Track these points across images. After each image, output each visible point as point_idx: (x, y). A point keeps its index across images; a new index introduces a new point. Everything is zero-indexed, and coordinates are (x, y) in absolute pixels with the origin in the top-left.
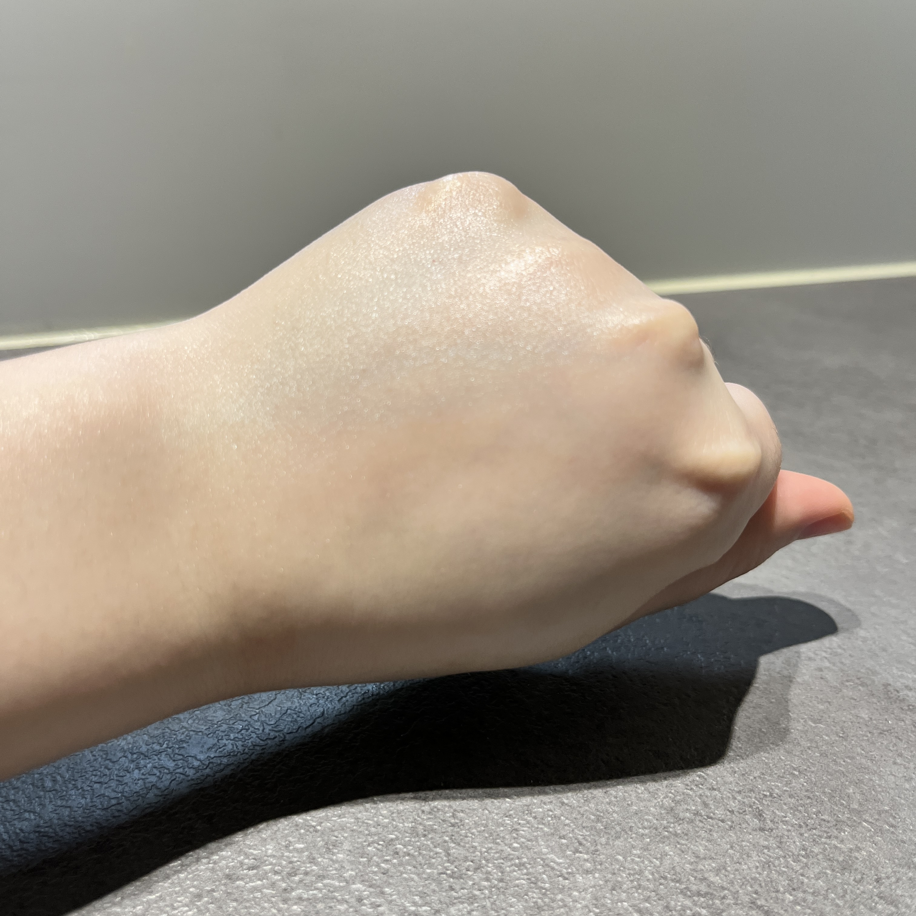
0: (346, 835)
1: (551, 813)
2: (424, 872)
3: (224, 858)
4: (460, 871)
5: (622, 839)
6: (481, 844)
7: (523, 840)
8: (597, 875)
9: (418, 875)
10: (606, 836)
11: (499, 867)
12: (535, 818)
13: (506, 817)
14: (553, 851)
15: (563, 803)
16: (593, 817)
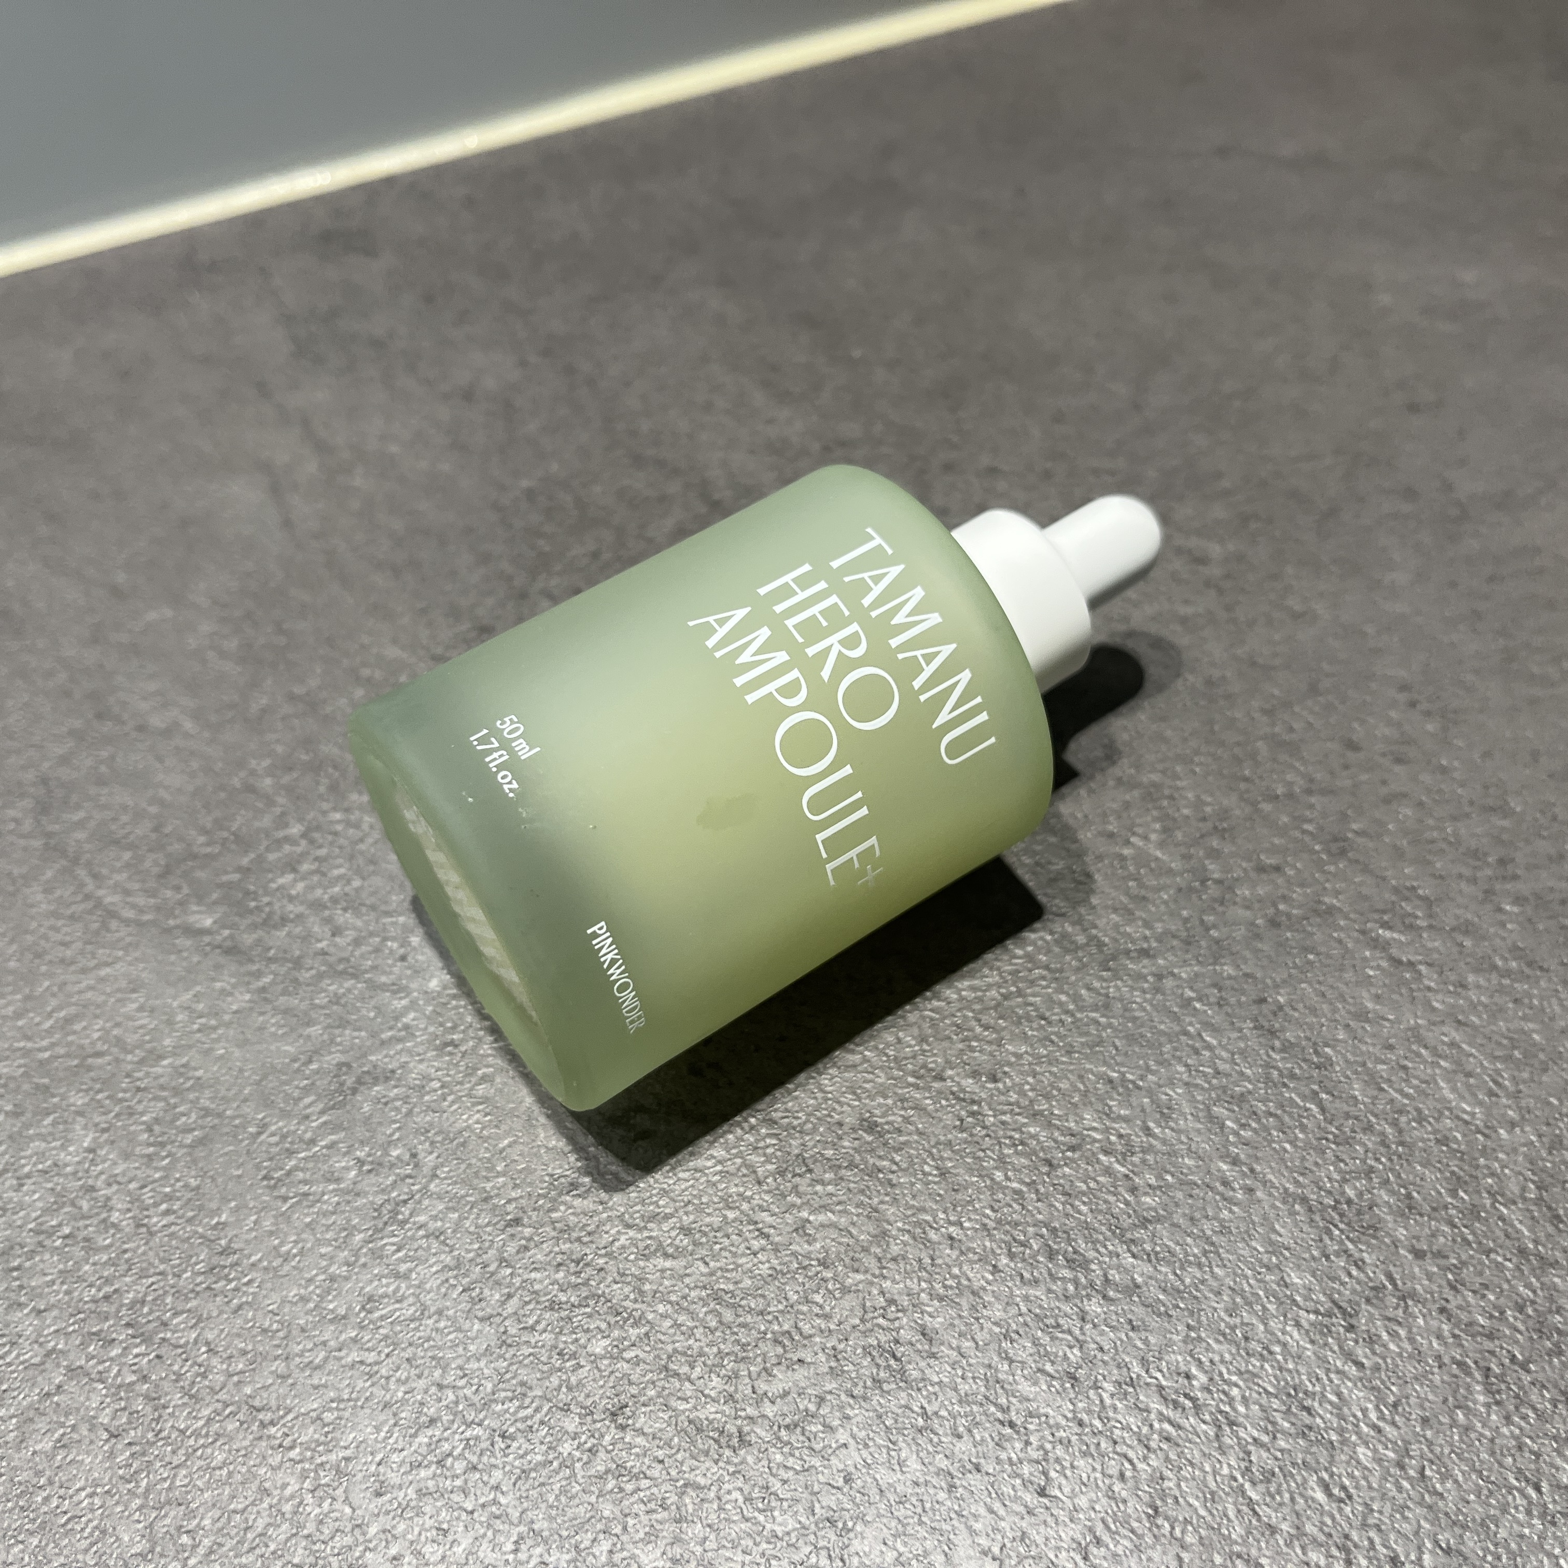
0: (1179, 1091)
1: (1446, 1039)
2: (1296, 1138)
3: (1033, 1137)
4: (1345, 1133)
5: (1550, 1072)
6: (1363, 1092)
7: (1415, 1082)
8: (1527, 1129)
9: (1291, 1143)
10: (1528, 1069)
11: (1395, 1124)
12: (1426, 1047)
13: (1387, 1048)
14: (1462, 1098)
15: (1459, 1022)
16: (1505, 1042)
